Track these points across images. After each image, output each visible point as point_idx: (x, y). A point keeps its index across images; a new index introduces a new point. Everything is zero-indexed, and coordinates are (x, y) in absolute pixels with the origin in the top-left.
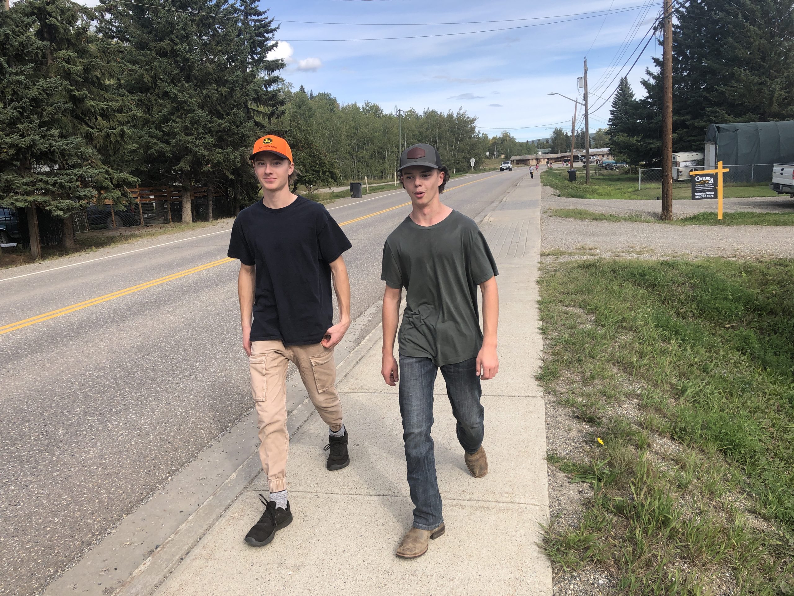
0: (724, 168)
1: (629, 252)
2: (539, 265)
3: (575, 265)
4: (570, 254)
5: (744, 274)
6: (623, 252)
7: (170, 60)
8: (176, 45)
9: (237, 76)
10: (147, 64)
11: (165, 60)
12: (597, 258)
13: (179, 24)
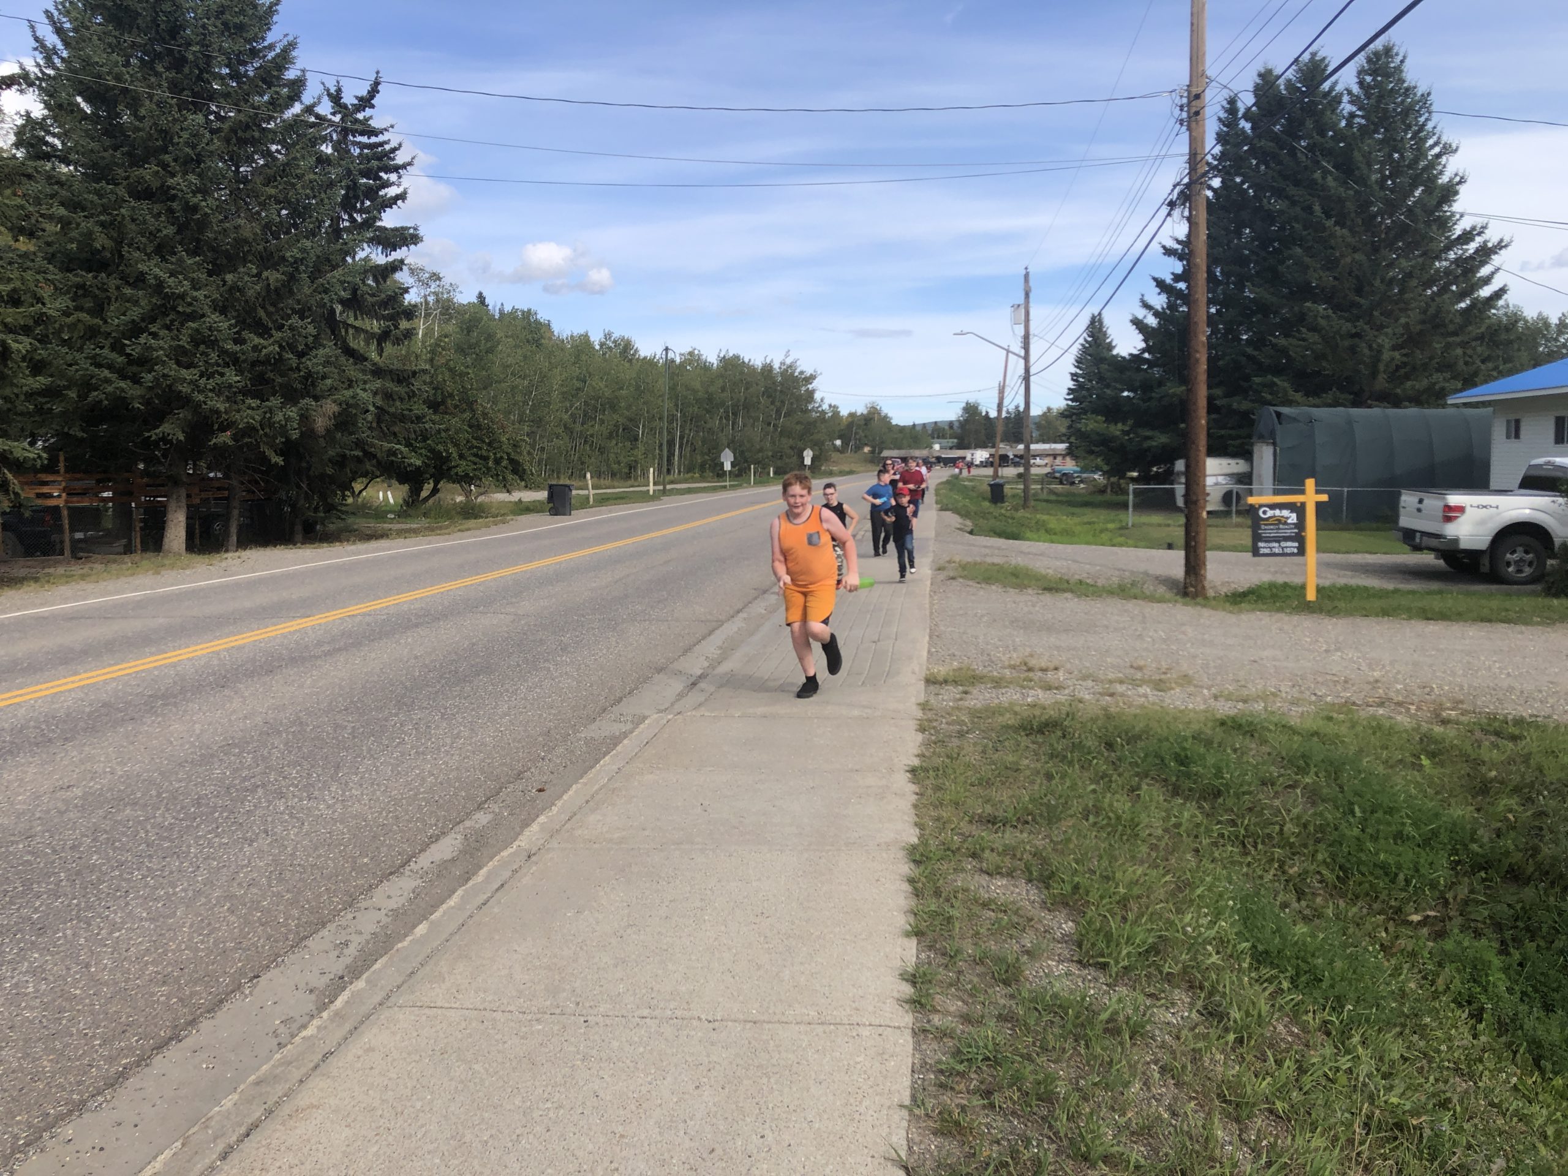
0: (1317, 492)
1: (1135, 683)
2: (919, 714)
3: (1009, 719)
4: (998, 683)
5: (1425, 762)
6: (1121, 682)
7: (157, 208)
8: (173, 175)
9: (303, 250)
10: (105, 210)
11: (145, 205)
12: (1062, 697)
13: (181, 134)
